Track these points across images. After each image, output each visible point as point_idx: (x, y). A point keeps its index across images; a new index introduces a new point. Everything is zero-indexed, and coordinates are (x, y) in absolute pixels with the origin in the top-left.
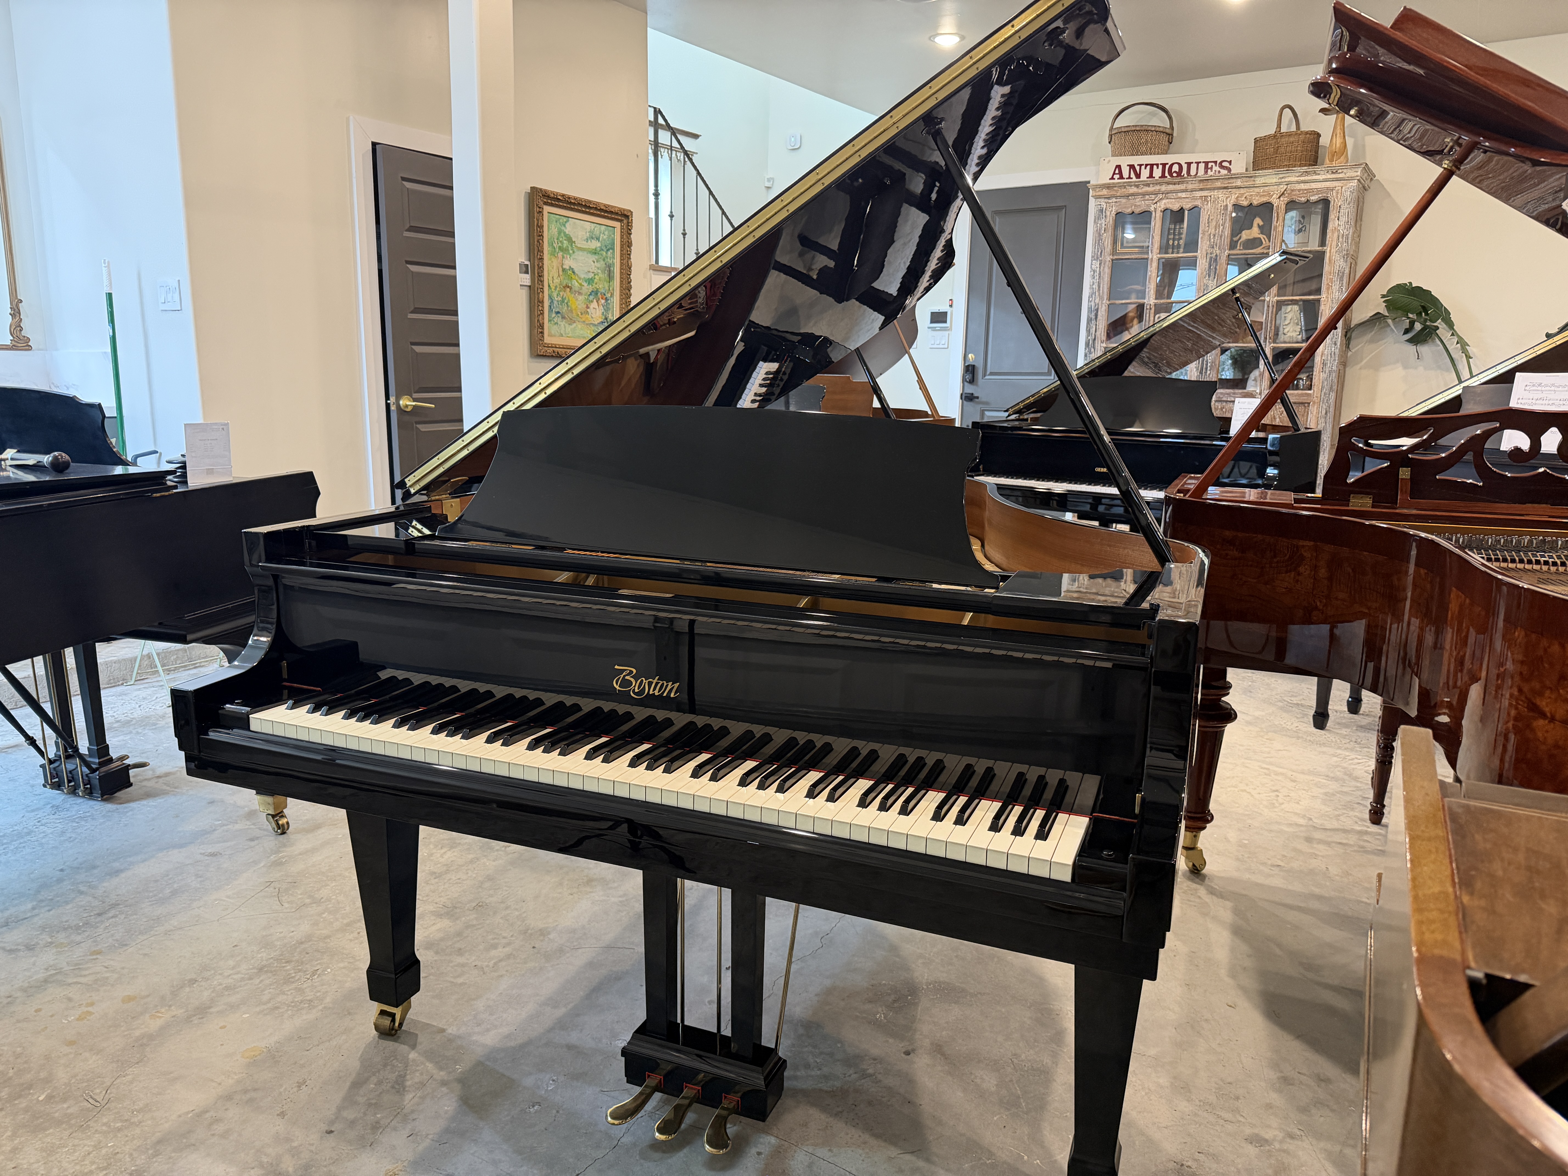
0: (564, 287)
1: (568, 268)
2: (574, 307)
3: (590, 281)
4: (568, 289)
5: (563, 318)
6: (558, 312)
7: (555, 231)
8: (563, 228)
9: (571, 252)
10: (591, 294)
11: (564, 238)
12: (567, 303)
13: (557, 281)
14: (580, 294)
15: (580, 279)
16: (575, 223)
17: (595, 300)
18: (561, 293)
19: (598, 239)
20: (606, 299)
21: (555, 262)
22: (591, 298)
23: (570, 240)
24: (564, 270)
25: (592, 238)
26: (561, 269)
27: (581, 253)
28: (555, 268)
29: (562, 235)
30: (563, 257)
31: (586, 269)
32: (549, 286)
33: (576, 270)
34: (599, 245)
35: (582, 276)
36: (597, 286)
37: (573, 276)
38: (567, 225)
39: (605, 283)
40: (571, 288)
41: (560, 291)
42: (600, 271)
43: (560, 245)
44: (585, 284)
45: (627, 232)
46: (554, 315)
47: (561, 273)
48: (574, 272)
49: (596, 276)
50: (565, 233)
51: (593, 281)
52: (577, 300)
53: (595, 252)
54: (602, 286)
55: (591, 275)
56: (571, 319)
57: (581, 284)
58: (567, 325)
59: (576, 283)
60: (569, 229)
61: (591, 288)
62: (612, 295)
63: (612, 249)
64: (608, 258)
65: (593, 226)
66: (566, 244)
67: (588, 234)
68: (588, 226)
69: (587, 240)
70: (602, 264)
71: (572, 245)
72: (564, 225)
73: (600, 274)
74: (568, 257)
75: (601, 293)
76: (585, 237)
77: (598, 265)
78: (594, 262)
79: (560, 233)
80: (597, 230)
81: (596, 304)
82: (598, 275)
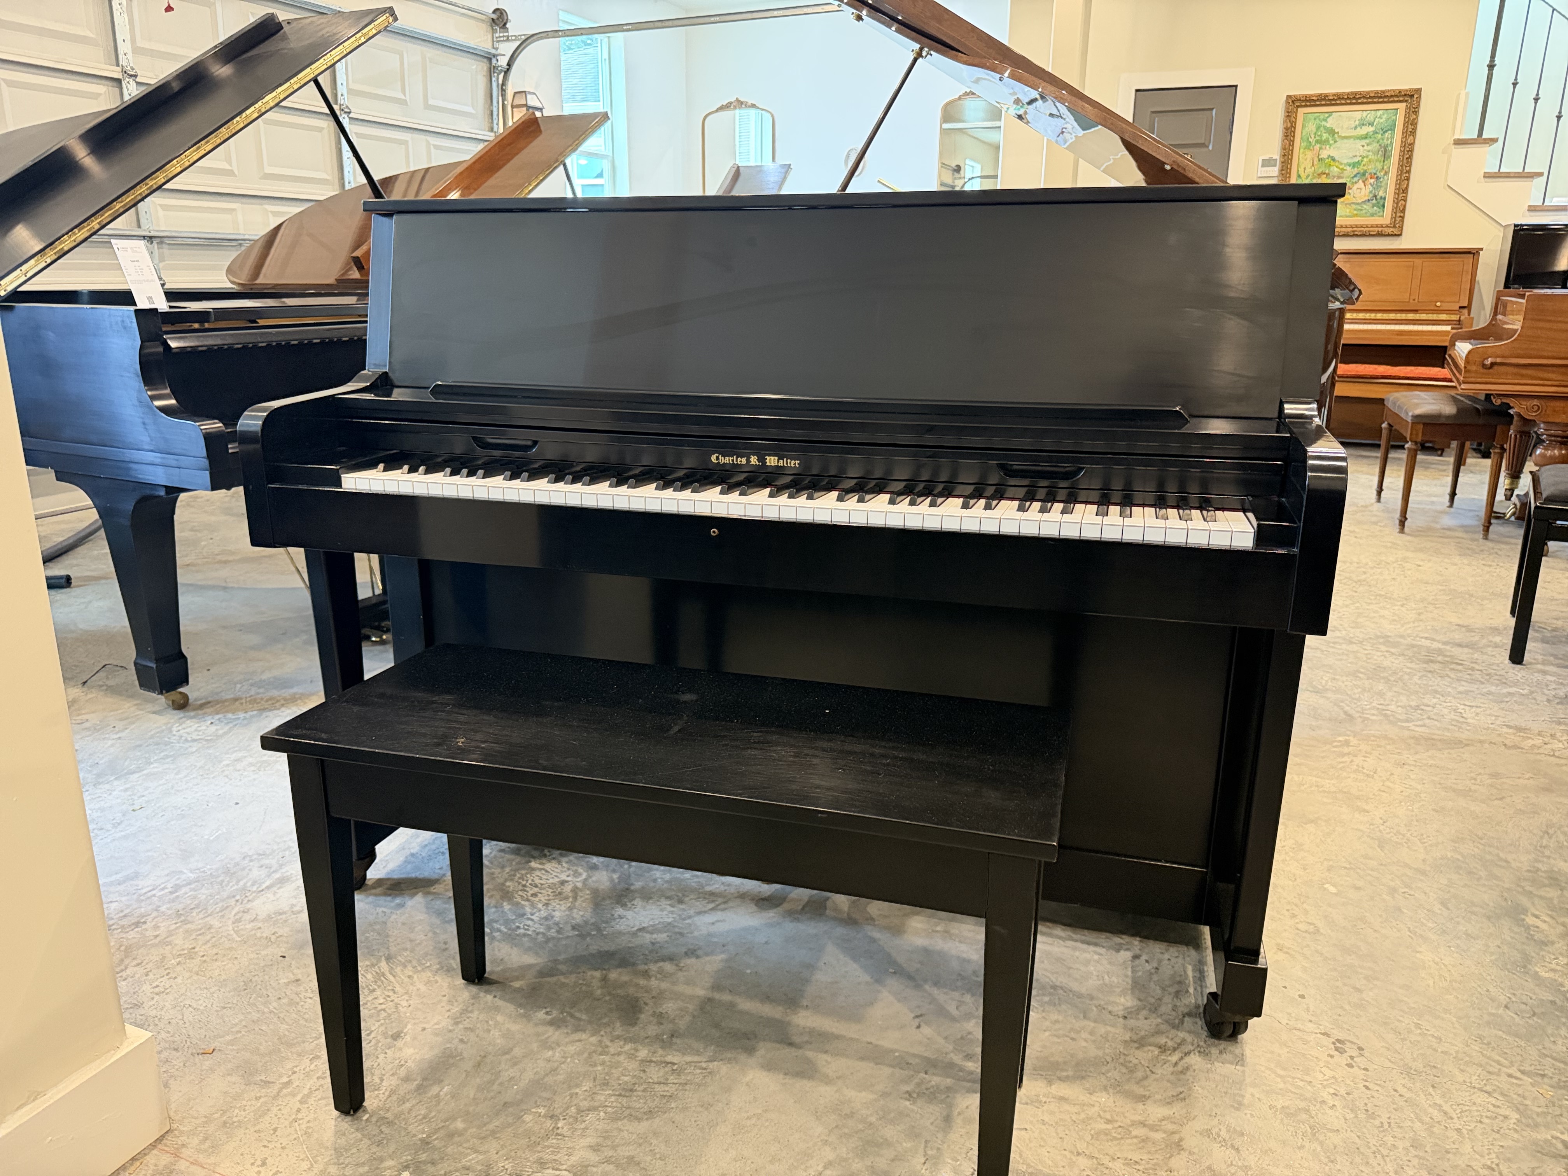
0: (1319, 175)
1: (1325, 157)
3: (1354, 165)
7: (1311, 127)
9: (1332, 142)
10: (1355, 176)
11: (1324, 131)
15: (1341, 164)
16: (1338, 116)
17: (1360, 181)
19: (1371, 124)
20: (1378, 179)
21: (1309, 154)
22: (1355, 179)
23: (1332, 132)
25: (1364, 125)
26: (1316, 160)
27: (1345, 141)
29: (1322, 129)
30: (1321, 148)
31: (1351, 155)
32: (1298, 176)
33: (1337, 158)
34: (1371, 129)
35: (1345, 161)
36: (1364, 168)
37: (1332, 163)
38: (1330, 119)
39: (1378, 164)
41: (1313, 179)
42: (1371, 154)
43: (1317, 138)
44: (1348, 168)
45: (1413, 112)
47: (1315, 163)
48: (1333, 160)
50: (1325, 127)
53: (1365, 137)
54: (1371, 168)
55: (1356, 160)
57: (1343, 169)
59: (1336, 169)
60: (1331, 123)
61: (1356, 171)
62: (1386, 173)
63: (1391, 130)
64: (1383, 140)
65: (1365, 113)
66: (1325, 136)
67: (1357, 123)
68: (1358, 115)
69: (1356, 128)
70: (1375, 146)
71: (1333, 135)
72: (1325, 120)
73: (1371, 156)
74: (1328, 147)
75: (1370, 174)
76: (1353, 126)
77: (1369, 148)
78: (1363, 146)
79: (1318, 128)
80: (1371, 116)
81: (1363, 184)
82: (1367, 157)
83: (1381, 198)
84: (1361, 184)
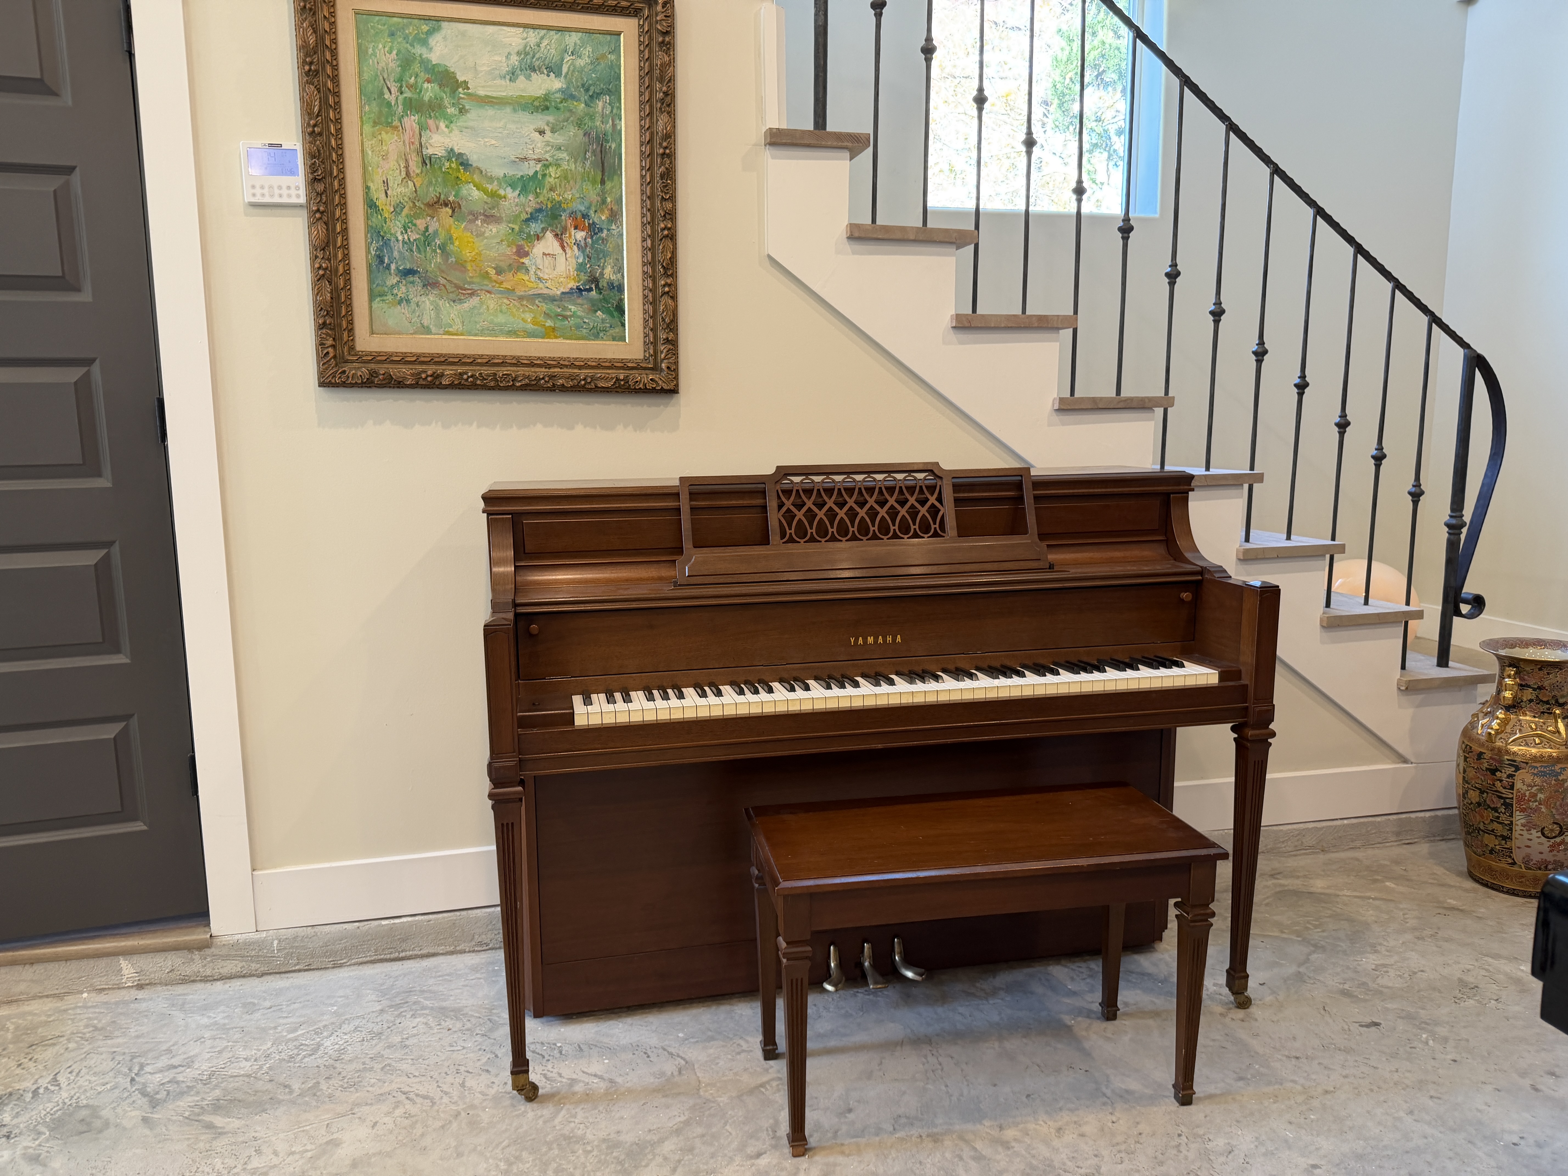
0: (430, 205)
2: (468, 254)
3: (525, 184)
4: (448, 210)
5: (430, 284)
6: (408, 273)
7: (385, 57)
8: (419, 50)
9: (451, 110)
10: (532, 218)
11: (423, 75)
12: (443, 247)
13: (400, 190)
14: (489, 218)
15: (491, 179)
16: (463, 34)
17: (549, 235)
18: (421, 223)
19: (553, 69)
20: (593, 230)
21: (392, 142)
22: (535, 227)
23: (446, 79)
24: (426, 161)
25: (533, 69)
26: (410, 158)
27: (490, 112)
28: (393, 157)
29: (416, 67)
30: (423, 127)
32: (371, 205)
34: (556, 84)
36: (554, 195)
37: (464, 175)
38: (435, 40)
39: (588, 187)
40: (455, 208)
41: (417, 216)
42: (564, 155)
43: (408, 94)
44: (511, 194)
45: (661, 45)
46: (393, 280)
47: (415, 168)
48: (464, 163)
49: (552, 170)
50: (425, 63)
51: (541, 184)
52: (480, 235)
53: (542, 105)
54: (571, 198)
55: (529, 169)
56: (458, 287)
57: (494, 195)
58: (444, 304)
59: (476, 194)
60: (440, 50)
61: (531, 202)
62: (615, 216)
63: (609, 92)
64: (592, 117)
65: (533, 37)
66: (430, 91)
67: (515, 60)
68: (514, 39)
69: (512, 75)
70: (571, 135)
71: (454, 91)
72: (424, 42)
73: (568, 164)
74: (442, 125)
75: (573, 214)
76: (505, 69)
77: (558, 139)
78: (542, 132)
79: (406, 62)
80: (550, 46)
81: (556, 244)
82: (558, 165)
83: (611, 286)
84: (549, 243)
